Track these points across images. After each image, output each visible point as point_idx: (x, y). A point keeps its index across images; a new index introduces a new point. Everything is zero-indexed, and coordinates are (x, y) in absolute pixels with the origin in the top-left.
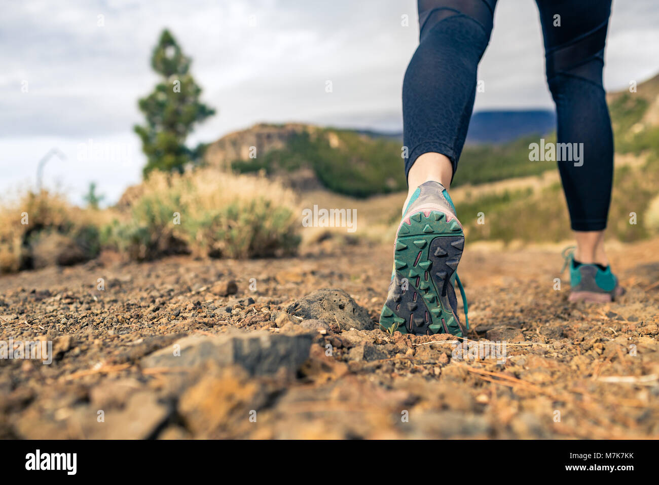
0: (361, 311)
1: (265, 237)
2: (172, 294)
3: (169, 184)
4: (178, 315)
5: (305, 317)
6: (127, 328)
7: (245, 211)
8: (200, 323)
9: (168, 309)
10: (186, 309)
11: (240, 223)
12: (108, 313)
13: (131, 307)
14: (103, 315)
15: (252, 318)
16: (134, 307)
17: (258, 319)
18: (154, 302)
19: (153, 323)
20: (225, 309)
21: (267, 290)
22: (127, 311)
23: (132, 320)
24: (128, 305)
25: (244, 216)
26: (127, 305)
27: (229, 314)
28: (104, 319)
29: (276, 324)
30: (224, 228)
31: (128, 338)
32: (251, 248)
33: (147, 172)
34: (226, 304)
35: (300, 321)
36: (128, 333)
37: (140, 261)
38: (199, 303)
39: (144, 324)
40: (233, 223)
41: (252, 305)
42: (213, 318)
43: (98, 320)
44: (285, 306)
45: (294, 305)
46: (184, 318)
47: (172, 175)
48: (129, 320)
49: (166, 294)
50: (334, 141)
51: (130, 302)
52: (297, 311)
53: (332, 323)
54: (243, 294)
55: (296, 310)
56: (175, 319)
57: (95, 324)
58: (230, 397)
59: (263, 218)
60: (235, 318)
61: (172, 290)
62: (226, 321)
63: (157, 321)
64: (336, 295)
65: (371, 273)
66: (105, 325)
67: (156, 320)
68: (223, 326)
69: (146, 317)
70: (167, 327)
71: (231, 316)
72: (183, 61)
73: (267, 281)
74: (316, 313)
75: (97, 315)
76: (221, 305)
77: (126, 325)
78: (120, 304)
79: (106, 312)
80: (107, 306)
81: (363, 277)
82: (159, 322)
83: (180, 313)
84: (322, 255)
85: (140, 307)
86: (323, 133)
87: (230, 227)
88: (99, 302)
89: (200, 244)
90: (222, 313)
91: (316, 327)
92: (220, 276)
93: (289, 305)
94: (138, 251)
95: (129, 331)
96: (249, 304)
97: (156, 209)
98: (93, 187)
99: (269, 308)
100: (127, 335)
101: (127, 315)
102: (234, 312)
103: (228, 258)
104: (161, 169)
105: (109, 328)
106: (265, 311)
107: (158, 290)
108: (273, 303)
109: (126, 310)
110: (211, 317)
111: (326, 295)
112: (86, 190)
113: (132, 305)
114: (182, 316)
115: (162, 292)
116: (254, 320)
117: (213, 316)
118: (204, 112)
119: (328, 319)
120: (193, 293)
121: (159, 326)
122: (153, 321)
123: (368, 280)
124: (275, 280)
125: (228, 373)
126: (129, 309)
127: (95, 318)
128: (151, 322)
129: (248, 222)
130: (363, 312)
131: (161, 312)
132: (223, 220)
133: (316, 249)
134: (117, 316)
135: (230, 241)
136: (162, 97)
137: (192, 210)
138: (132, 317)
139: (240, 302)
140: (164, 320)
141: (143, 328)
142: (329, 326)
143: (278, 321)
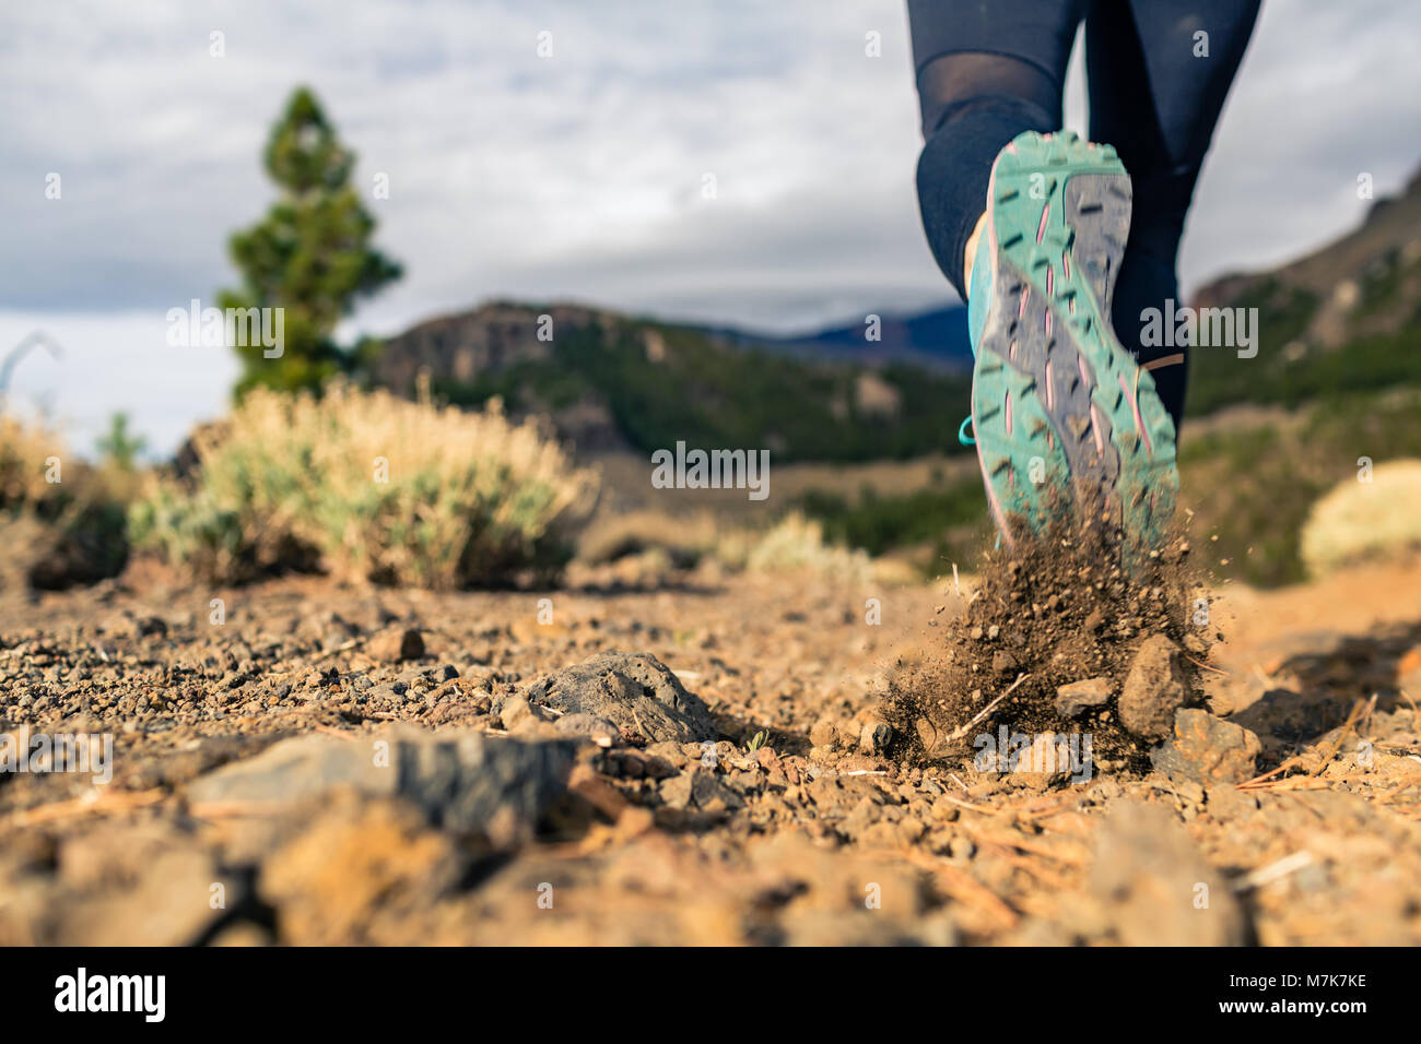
0: (693, 703)
1: (496, 544)
2: (278, 653)
3: (290, 419)
4: (287, 696)
5: (568, 711)
6: (167, 719)
7: (453, 484)
8: (331, 713)
9: (265, 684)
10: (304, 684)
11: (443, 511)
12: (129, 686)
13: (182, 675)
14: (117, 692)
15: (449, 708)
16: (188, 676)
17: (462, 710)
18: (234, 667)
19: (227, 711)
20: (392, 687)
21: (490, 655)
22: (172, 685)
23: (180, 702)
24: (177, 670)
25: (449, 497)
26: (174, 671)
27: (399, 698)
28: (117, 699)
29: (501, 720)
30: (405, 519)
31: (165, 739)
32: (463, 565)
33: (241, 393)
34: (396, 676)
35: (556, 717)
36: (169, 729)
37: (216, 585)
38: (334, 673)
39: (207, 713)
40: (425, 511)
41: (452, 681)
42: (364, 705)
43: (104, 701)
44: (526, 686)
45: (544, 684)
46: (298, 702)
47: (296, 401)
48: (175, 702)
49: (263, 653)
50: (656, 348)
51: (180, 666)
52: (550, 697)
53: (625, 724)
54: (436, 659)
55: (547, 695)
56: (278, 704)
57: (95, 708)
58: (377, 868)
59: (495, 503)
60: (411, 706)
61: (279, 646)
62: (392, 713)
63: (238, 707)
64: (639, 665)
65: (720, 631)
66: (118, 712)
67: (234, 705)
68: (385, 722)
69: (213, 698)
70: (258, 720)
71: (405, 703)
72: (336, 158)
73: (493, 635)
74: (591, 703)
75: (104, 690)
76: (383, 679)
77: (167, 714)
78: (158, 668)
79: (124, 685)
80: (128, 674)
81: (702, 635)
82: (241, 710)
83: (289, 691)
84: (617, 589)
85: (202, 677)
86: (633, 329)
87: (417, 519)
88: (111, 664)
89: (351, 552)
90: (384, 695)
91: (589, 730)
92: (388, 618)
93: (534, 683)
94: (213, 564)
95: (171, 724)
96: (447, 679)
97: (258, 472)
98: (120, 422)
99: (490, 690)
100: (166, 733)
101: (172, 693)
102: (410, 694)
103: (412, 585)
104: (273, 387)
105: (127, 718)
106: (480, 694)
107: (248, 645)
108: (499, 680)
109: (170, 681)
110: (359, 702)
111: (616, 665)
112: (105, 429)
113: (185, 672)
114: (293, 699)
115: (255, 648)
116: (453, 711)
117: (364, 702)
118: (378, 273)
119: (617, 715)
120: (326, 652)
121: (240, 717)
122: (229, 707)
123: (710, 643)
124: (509, 633)
125: (380, 814)
126: (177, 680)
127: (98, 696)
128: (224, 709)
129: (458, 509)
130: (696, 705)
131: (248, 687)
132: (405, 503)
133: (605, 576)
134: (148, 693)
135: (417, 548)
136: (284, 233)
137: (337, 479)
138: (181, 697)
139: (426, 673)
140: (253, 706)
141: (203, 720)
142: (618, 730)
143: (506, 716)
